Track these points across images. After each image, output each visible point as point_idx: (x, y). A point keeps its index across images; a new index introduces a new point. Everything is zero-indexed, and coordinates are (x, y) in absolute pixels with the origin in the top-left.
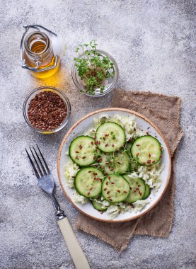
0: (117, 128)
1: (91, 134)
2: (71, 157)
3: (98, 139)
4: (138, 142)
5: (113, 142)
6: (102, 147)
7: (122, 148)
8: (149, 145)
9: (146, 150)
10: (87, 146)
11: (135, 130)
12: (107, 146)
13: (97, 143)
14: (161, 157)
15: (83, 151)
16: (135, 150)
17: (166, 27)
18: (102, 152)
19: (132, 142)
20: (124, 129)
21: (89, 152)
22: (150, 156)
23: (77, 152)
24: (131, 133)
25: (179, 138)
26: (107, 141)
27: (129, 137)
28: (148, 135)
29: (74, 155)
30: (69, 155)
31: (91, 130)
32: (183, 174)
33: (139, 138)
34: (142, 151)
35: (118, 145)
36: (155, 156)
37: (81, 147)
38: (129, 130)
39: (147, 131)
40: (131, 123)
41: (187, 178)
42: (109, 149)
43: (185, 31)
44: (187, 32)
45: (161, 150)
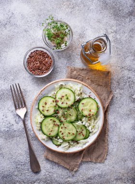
0: (70, 92)
1: (53, 95)
2: (39, 110)
3: (57, 99)
4: (83, 101)
5: (67, 101)
6: (60, 104)
7: (72, 105)
8: (90, 104)
9: (88, 107)
10: (50, 103)
11: (81, 93)
12: (62, 103)
13: (57, 101)
14: (97, 112)
15: (47, 106)
16: (81, 107)
17: (101, 25)
18: (59, 107)
19: (79, 101)
20: (74, 93)
21: (51, 107)
22: (90, 111)
23: (43, 107)
24: (79, 96)
25: (111, 98)
26: (63, 100)
27: (77, 98)
28: (90, 97)
29: (41, 108)
30: (38, 108)
31: (53, 93)
32: (113, 121)
33: (83, 99)
34: (85, 107)
35: (70, 103)
36: (94, 111)
37: (46, 104)
38: (77, 93)
39: (89, 94)
40: (79, 89)
41: (115, 124)
42: (64, 105)
43: (113, 28)
44: (114, 28)
45: (98, 108)
